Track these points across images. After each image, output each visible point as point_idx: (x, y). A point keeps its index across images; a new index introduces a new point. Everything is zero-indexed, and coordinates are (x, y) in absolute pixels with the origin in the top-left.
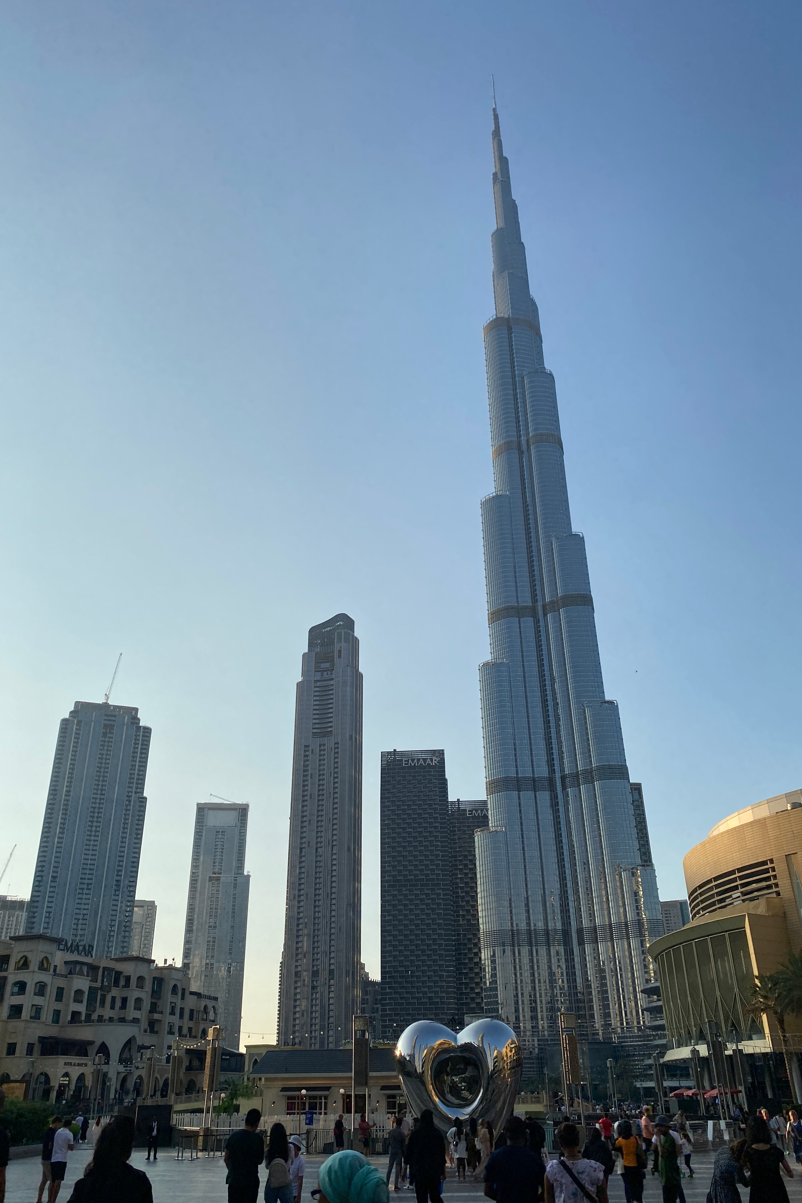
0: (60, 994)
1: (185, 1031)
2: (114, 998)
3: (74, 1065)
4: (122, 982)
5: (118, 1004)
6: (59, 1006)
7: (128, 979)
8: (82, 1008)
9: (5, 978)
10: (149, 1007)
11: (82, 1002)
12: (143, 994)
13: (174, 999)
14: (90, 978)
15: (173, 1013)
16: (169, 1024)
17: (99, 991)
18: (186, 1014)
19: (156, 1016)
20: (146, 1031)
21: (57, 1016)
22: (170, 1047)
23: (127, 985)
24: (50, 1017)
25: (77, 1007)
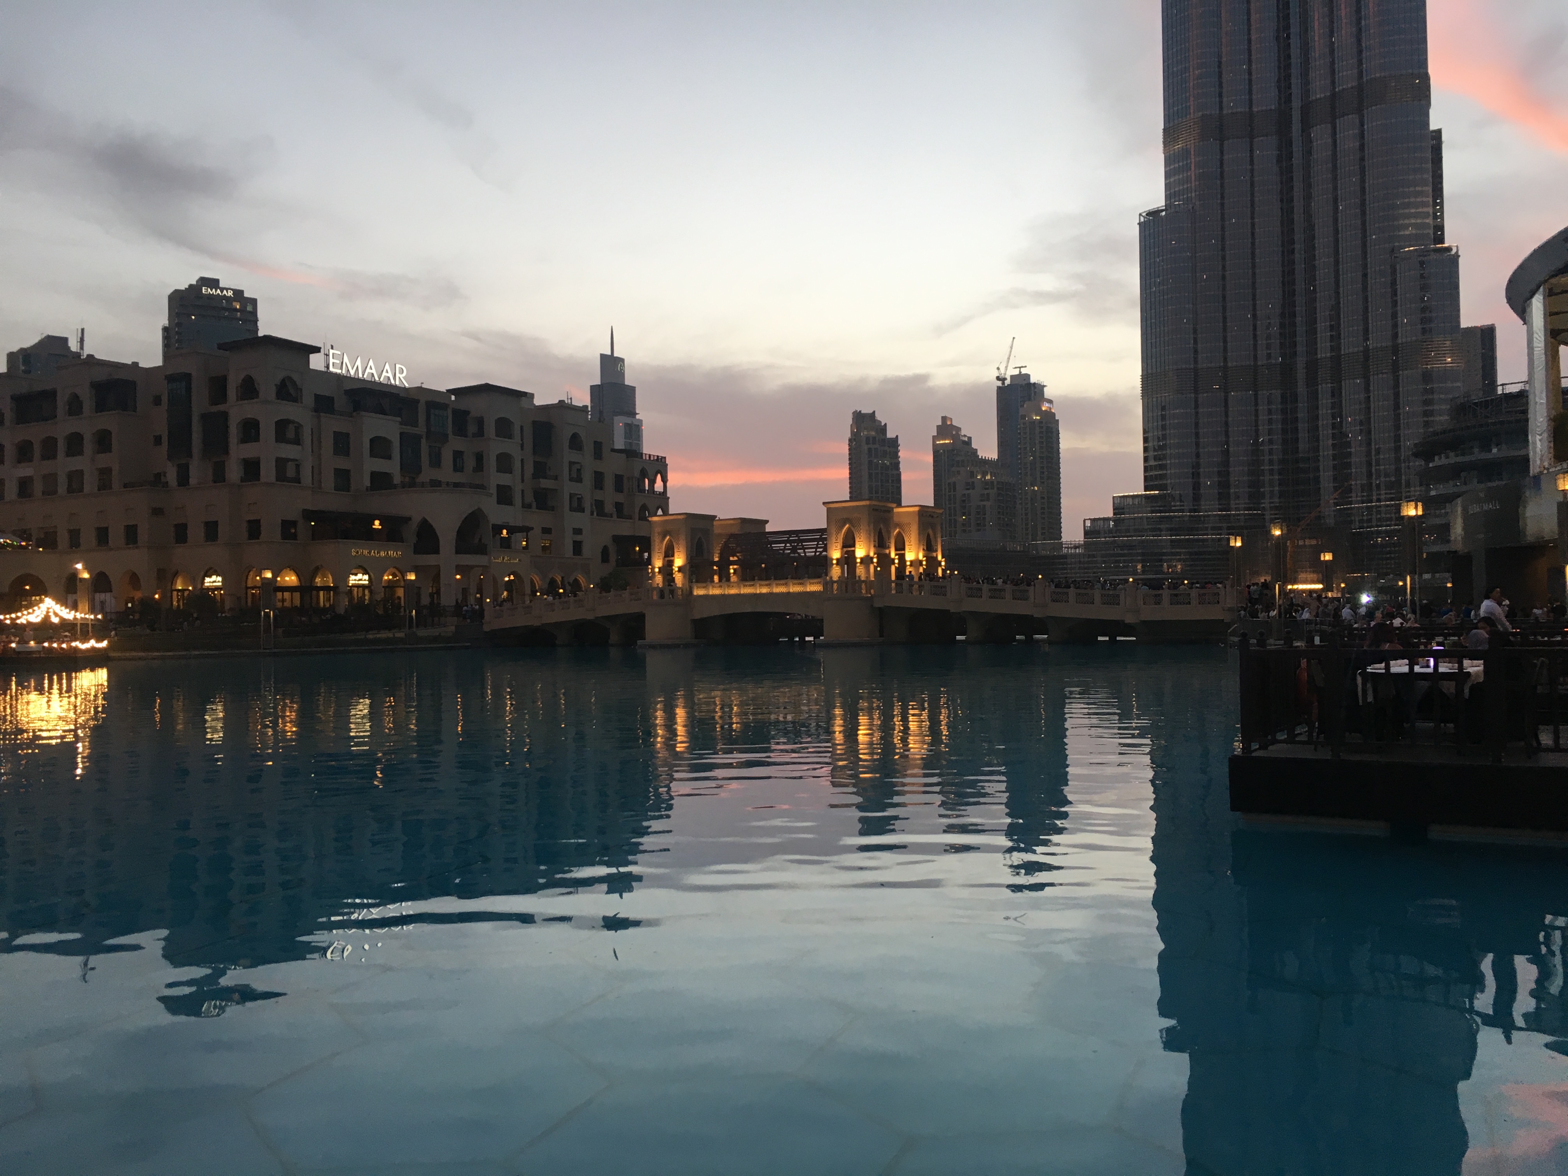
0: (342, 444)
1: (609, 508)
2: (458, 455)
4: (472, 428)
5: (470, 463)
6: (342, 463)
7: (480, 422)
8: (392, 467)
9: (225, 415)
10: (530, 469)
11: (389, 458)
12: (511, 447)
13: (574, 456)
14: (399, 419)
15: (579, 480)
16: (572, 496)
17: (423, 441)
18: (609, 483)
19: (545, 483)
20: (529, 506)
21: (343, 478)
22: (578, 531)
23: (480, 433)
24: (329, 481)
25: (381, 465)
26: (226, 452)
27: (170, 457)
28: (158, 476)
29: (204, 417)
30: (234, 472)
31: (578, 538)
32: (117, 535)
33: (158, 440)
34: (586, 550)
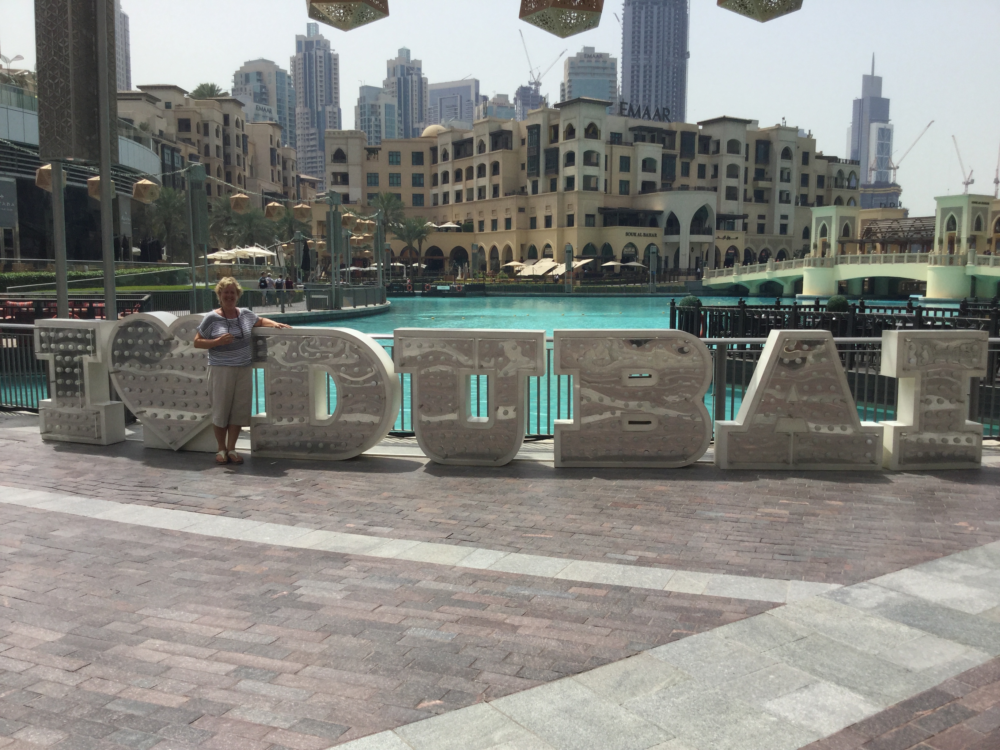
0: (625, 163)
1: (813, 199)
2: (701, 167)
3: (639, 235)
4: (712, 147)
5: (709, 172)
6: (625, 176)
7: (718, 143)
8: (656, 177)
9: (557, 150)
10: (752, 174)
11: (654, 171)
12: (738, 160)
13: (786, 164)
14: (662, 145)
15: (788, 180)
16: (781, 193)
17: (678, 159)
18: (813, 181)
19: (762, 184)
20: (750, 200)
21: (625, 186)
22: (784, 217)
23: (717, 151)
24: (616, 188)
25: (649, 177)
26: (557, 172)
27: (529, 175)
28: (523, 188)
29: (547, 151)
30: (561, 184)
31: (784, 222)
32: (501, 224)
33: (523, 165)
34: (790, 230)
